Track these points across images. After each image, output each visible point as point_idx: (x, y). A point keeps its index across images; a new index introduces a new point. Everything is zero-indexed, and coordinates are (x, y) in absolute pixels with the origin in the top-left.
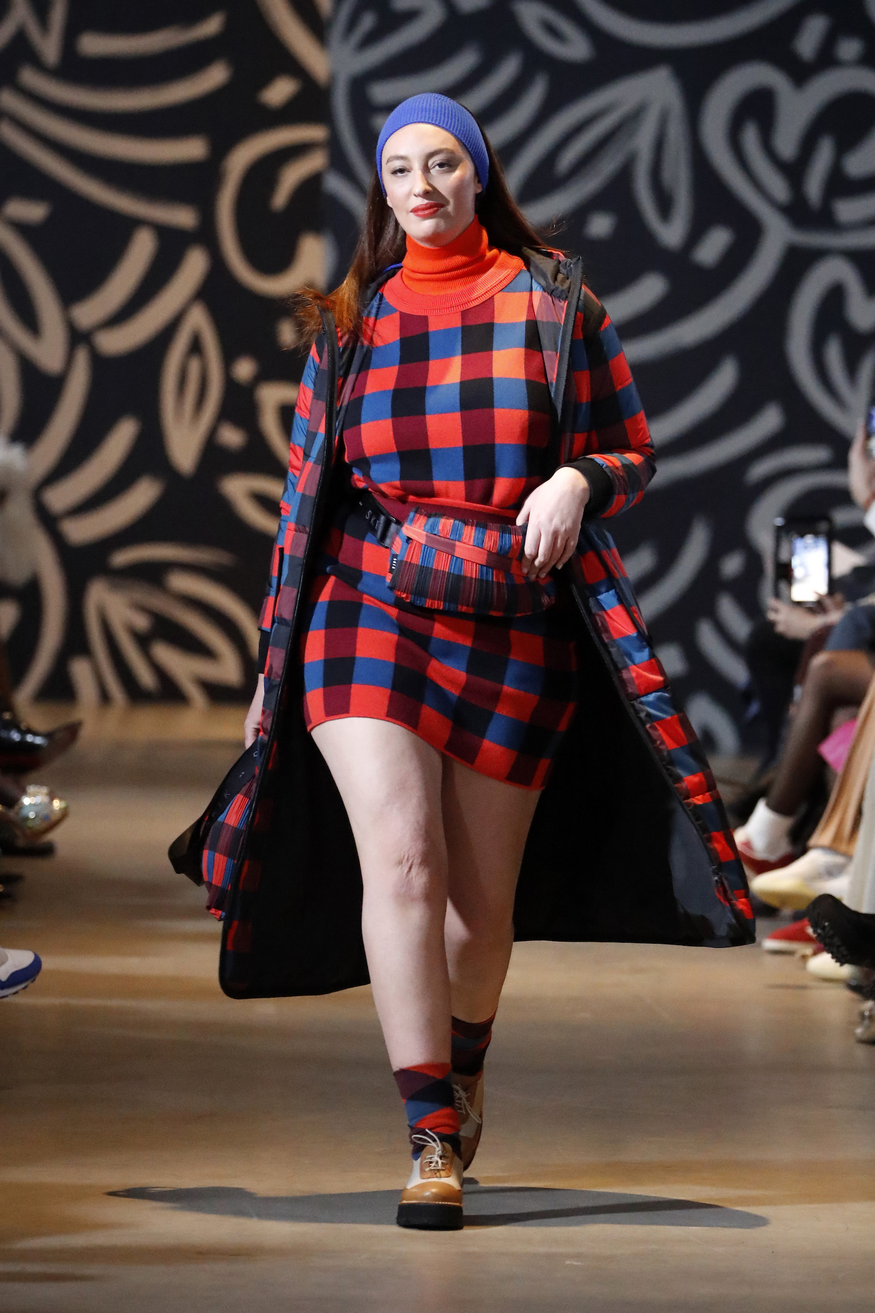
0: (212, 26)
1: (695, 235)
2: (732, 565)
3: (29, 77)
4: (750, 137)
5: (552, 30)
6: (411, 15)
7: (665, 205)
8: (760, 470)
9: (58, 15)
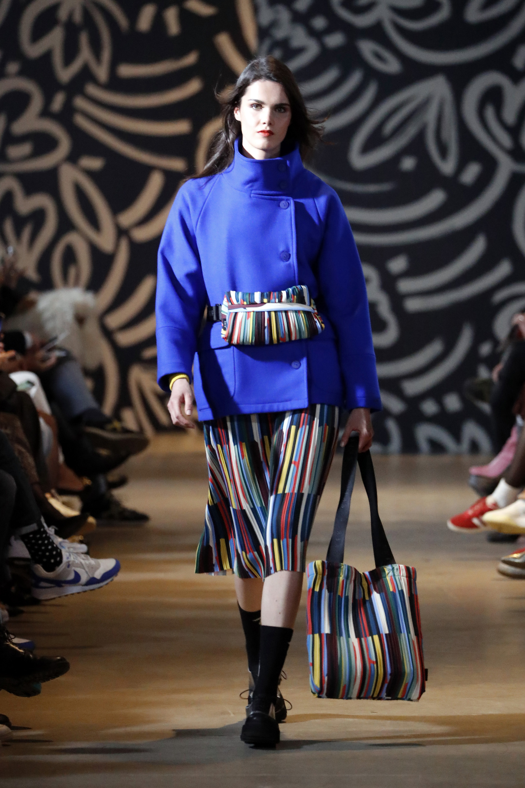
0: (191, 59)
1: (461, 167)
2: (485, 349)
3: (92, 90)
4: (490, 113)
5: (378, 57)
6: (300, 51)
7: (443, 151)
8: (499, 296)
9: (106, 55)
